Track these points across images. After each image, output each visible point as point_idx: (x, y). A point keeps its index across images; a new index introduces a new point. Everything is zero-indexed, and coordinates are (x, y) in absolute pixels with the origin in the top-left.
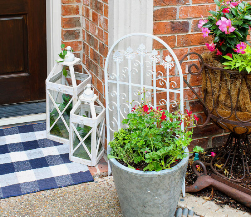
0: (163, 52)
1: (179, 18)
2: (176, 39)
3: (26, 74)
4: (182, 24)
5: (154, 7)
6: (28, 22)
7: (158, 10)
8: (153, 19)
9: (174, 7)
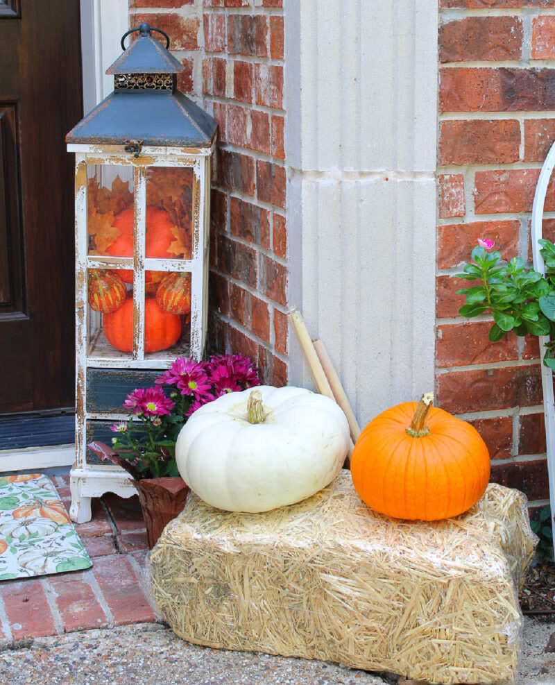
0: (476, 179)
1: (531, 58)
2: (523, 134)
3: (20, 316)
4: (541, 79)
5: (440, 11)
6: (20, 132)
7: (454, 23)
8: (440, 55)
9: (512, 13)
